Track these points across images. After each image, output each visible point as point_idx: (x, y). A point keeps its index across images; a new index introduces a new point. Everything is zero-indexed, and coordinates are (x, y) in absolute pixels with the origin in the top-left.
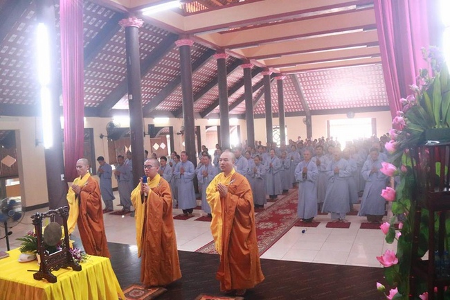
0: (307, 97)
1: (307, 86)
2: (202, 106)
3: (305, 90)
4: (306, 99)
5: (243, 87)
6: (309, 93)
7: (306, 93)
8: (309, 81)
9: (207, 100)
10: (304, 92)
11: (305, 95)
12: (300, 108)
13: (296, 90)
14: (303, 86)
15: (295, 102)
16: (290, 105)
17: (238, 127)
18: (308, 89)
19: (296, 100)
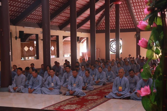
0: (138, 18)
1: (138, 9)
2: (61, 22)
3: (136, 12)
4: (137, 19)
5: (89, 10)
6: (139, 15)
7: (137, 15)
8: (139, 6)
9: (64, 16)
10: (135, 14)
11: (136, 16)
12: (132, 26)
13: (129, 13)
14: (135, 9)
15: (128, 21)
16: (124, 24)
17: (87, 38)
18: (138, 12)
19: (129, 20)
